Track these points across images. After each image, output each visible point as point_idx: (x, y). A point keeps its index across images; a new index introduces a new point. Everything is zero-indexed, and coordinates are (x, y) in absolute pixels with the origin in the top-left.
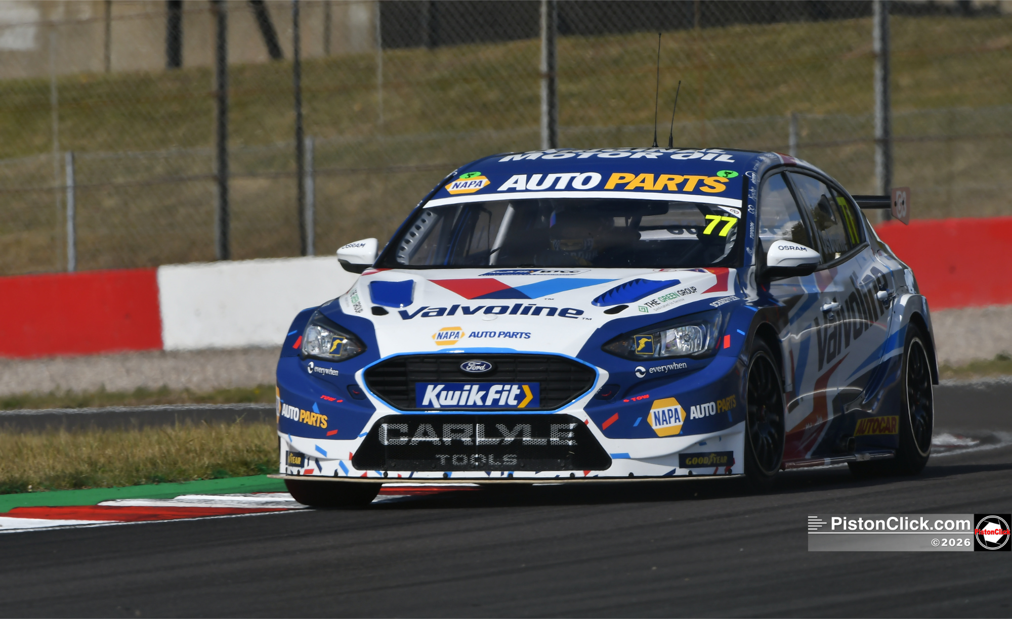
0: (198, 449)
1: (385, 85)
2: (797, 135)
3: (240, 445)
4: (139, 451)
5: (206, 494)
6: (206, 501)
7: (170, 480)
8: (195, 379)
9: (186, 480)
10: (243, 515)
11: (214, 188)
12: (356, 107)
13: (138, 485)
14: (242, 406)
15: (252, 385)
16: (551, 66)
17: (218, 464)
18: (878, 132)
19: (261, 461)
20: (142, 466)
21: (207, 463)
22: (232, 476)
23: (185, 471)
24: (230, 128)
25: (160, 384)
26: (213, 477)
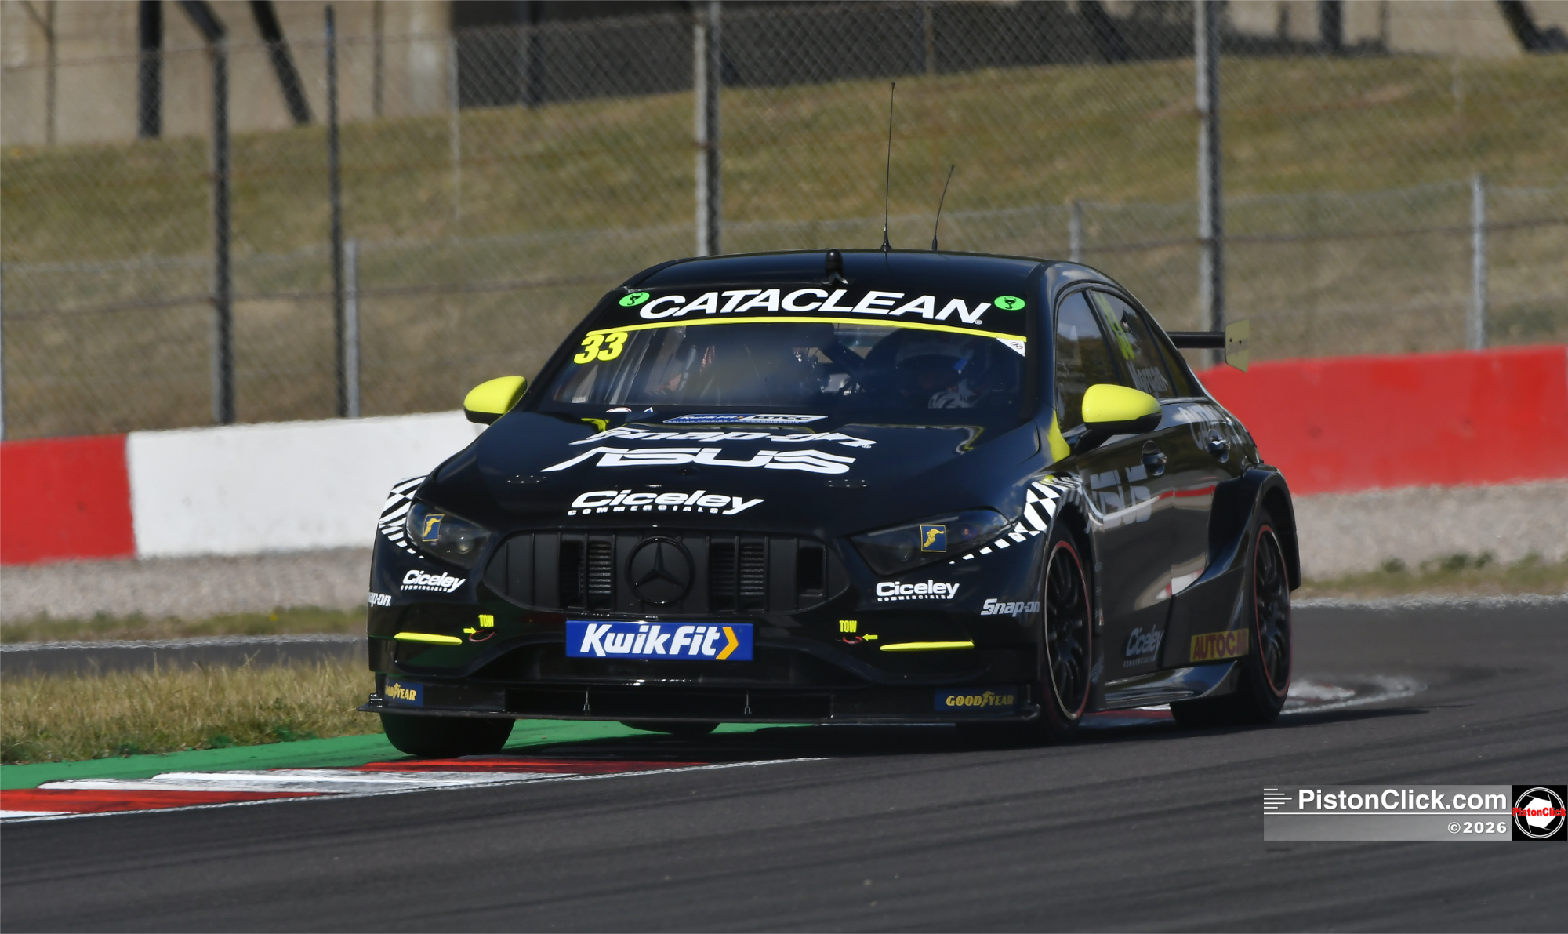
0: (187, 704)
1: (465, 162)
2: (1083, 234)
3: (250, 698)
4: (100, 708)
5: (200, 772)
6: (199, 782)
7: (145, 750)
8: (184, 601)
9: (169, 750)
10: (254, 803)
11: (211, 316)
12: (423, 195)
13: (99, 758)
14: (252, 640)
15: (265, 609)
16: (711, 131)
17: (218, 726)
18: (1205, 231)
19: (281, 723)
20: (104, 731)
21: (200, 724)
22: (237, 745)
23: (168, 736)
24: (234, 227)
25: (130, 608)
26: (210, 746)
